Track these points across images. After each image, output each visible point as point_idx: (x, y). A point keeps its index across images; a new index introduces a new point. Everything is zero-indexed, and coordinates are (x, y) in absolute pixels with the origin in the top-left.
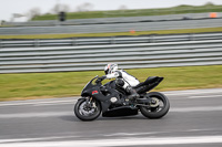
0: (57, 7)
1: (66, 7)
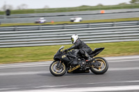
0: (5, 6)
1: (10, 6)
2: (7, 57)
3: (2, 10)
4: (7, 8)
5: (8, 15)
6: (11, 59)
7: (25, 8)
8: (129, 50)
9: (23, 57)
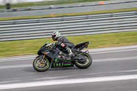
2: (8, 50)
5: (8, 8)
6: (12, 52)
8: (128, 40)
9: (24, 50)
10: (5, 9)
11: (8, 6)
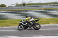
3: (22, 4)
4: (24, 3)
5: (24, 6)
7: (31, 3)
10: (23, 6)
11: (24, 5)
